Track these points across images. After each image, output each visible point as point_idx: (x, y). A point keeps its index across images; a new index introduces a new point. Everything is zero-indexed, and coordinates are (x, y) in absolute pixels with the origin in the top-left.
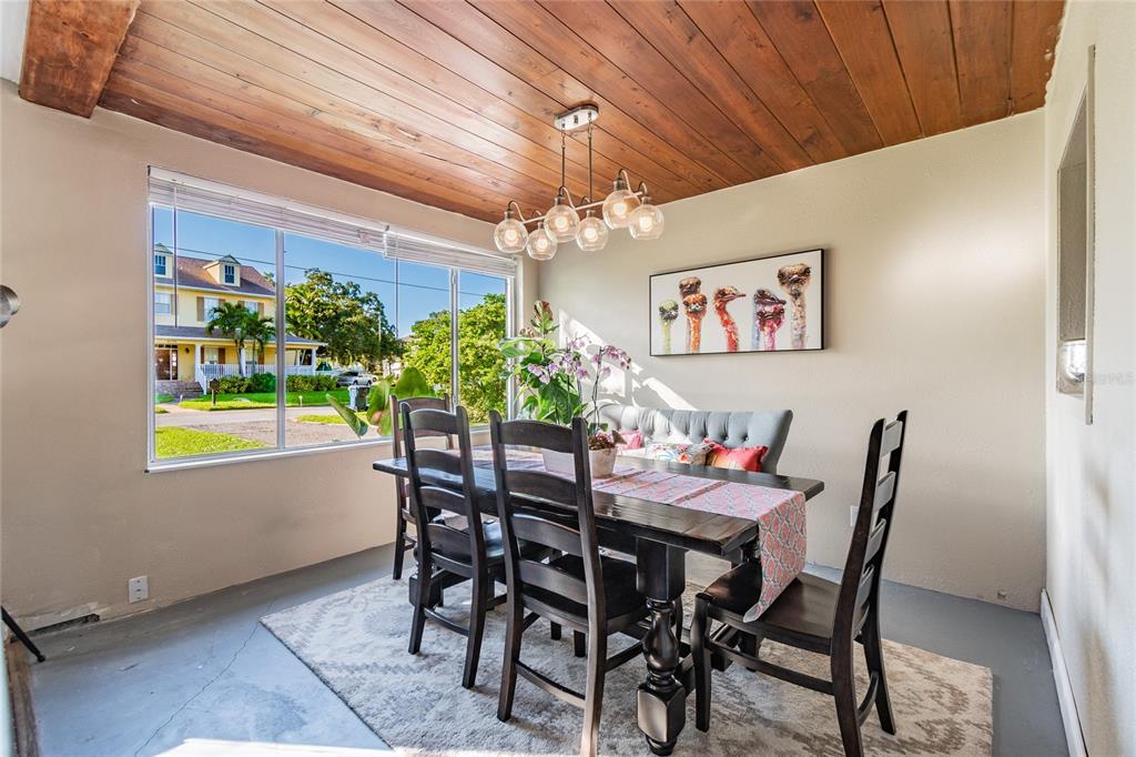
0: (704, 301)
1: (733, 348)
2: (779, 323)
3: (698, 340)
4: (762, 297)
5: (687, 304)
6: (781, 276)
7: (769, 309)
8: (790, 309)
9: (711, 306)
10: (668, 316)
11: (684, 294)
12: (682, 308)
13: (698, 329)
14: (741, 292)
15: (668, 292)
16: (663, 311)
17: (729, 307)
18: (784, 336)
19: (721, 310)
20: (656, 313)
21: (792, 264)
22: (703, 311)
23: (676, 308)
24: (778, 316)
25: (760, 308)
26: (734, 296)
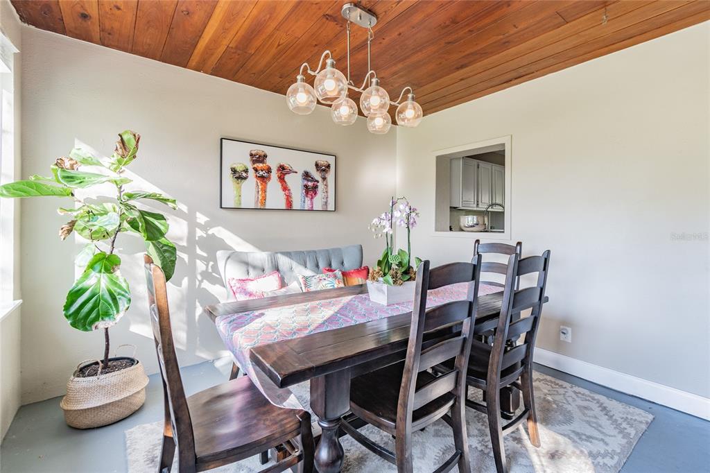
0: (269, 170)
1: (289, 206)
2: (316, 194)
3: (264, 199)
4: (307, 175)
5: (256, 170)
6: (317, 165)
7: (310, 184)
8: (321, 185)
9: (274, 175)
10: (239, 176)
11: (254, 162)
12: (251, 173)
13: (264, 191)
14: (295, 170)
15: (238, 156)
16: (234, 171)
17: (287, 178)
18: (318, 202)
19: (282, 179)
20: (227, 173)
21: (323, 160)
22: (269, 178)
23: (246, 171)
24: (316, 187)
25: (305, 182)
26: (290, 171)
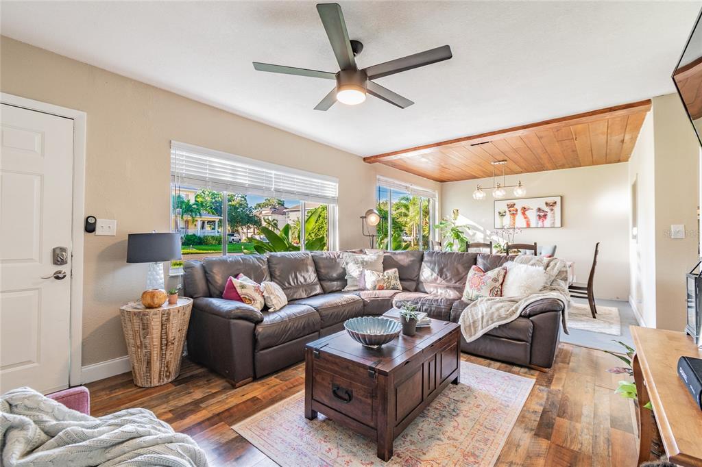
0: (517, 210)
1: (528, 225)
2: (546, 218)
3: (514, 223)
4: (539, 210)
5: (510, 211)
6: (546, 204)
7: (542, 214)
8: (549, 214)
9: (520, 212)
10: (502, 215)
11: (509, 208)
12: (508, 212)
13: (514, 219)
14: (532, 207)
15: (502, 206)
16: (500, 213)
17: (526, 213)
18: (547, 222)
19: (524, 214)
20: (497, 214)
21: (550, 200)
22: (517, 214)
23: (505, 212)
24: (545, 216)
25: (539, 213)
26: (529, 209)
